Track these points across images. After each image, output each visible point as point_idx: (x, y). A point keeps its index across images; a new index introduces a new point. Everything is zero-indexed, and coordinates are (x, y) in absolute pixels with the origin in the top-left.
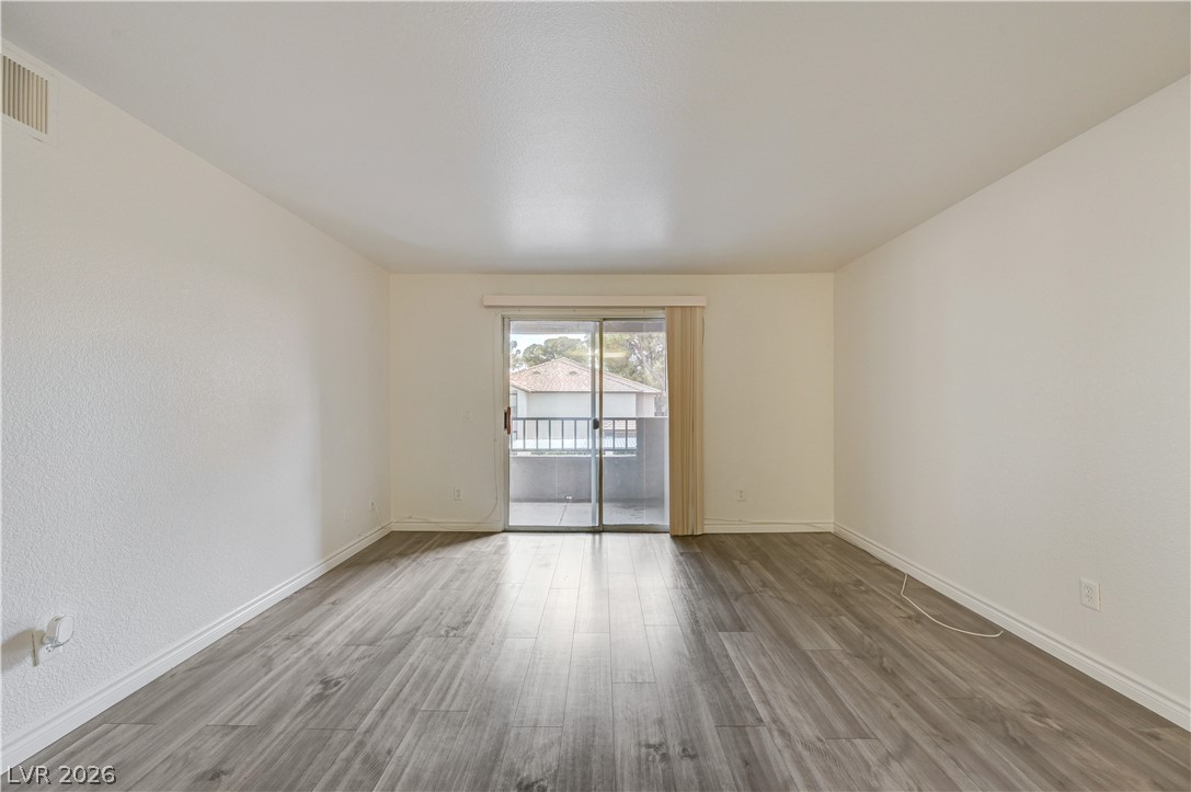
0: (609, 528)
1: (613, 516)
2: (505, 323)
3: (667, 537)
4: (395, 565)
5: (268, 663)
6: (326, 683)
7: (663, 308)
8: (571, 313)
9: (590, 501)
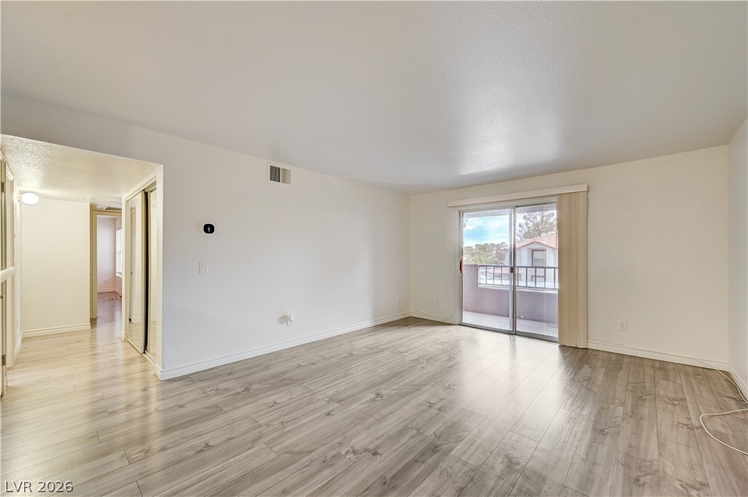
0: (519, 334)
1: (522, 326)
2: (461, 214)
3: (556, 346)
4: (400, 328)
5: (340, 345)
6: (350, 354)
7: (554, 195)
8: (496, 205)
9: (508, 316)
